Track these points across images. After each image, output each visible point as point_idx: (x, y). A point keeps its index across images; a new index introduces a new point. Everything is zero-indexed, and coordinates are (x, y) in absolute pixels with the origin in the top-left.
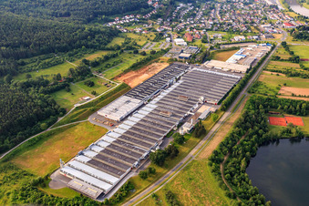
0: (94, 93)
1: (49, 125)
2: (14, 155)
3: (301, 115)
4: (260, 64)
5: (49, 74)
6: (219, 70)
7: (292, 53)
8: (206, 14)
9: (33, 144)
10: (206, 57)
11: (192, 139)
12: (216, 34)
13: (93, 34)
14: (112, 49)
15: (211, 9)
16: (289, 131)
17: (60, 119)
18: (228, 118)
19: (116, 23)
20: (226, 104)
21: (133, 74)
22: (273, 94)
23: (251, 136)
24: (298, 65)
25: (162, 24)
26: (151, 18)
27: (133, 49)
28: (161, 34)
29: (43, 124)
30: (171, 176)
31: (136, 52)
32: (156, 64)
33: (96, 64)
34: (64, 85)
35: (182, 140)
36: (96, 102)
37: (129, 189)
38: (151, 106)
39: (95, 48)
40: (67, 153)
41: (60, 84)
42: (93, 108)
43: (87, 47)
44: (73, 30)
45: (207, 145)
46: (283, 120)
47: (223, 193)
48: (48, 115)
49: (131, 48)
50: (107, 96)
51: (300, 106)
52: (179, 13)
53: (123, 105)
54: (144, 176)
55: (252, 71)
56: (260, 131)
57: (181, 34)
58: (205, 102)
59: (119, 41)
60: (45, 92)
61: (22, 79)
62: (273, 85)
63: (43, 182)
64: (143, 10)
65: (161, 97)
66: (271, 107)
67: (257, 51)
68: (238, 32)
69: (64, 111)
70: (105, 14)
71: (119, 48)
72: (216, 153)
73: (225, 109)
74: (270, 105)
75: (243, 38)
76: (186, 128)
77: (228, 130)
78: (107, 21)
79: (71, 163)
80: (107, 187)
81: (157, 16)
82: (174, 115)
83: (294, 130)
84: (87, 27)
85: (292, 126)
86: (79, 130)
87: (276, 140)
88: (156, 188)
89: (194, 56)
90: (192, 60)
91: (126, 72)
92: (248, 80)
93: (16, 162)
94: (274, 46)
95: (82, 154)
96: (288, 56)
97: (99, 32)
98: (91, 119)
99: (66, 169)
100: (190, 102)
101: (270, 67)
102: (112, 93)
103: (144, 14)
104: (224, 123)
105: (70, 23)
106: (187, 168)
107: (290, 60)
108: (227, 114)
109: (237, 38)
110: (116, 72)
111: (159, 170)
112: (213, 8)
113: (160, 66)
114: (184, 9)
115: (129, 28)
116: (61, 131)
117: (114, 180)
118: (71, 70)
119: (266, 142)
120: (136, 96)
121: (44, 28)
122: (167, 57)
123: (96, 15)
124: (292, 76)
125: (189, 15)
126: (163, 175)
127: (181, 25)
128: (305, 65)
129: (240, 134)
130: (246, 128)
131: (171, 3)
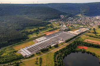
0: (37, 35)
1: (23, 41)
2: (13, 45)
3: (88, 46)
4: (83, 33)
5: (29, 30)
6: (71, 33)
7: (95, 31)
8: (76, 20)
9: (18, 44)
10: (69, 30)
11: (54, 48)
12: (75, 25)
13: (43, 23)
14: (46, 26)
15: (78, 19)
17: (27, 40)
18: (66, 44)
19: (51, 21)
20: (67, 42)
21: (49, 32)
22: (82, 40)
24: (95, 34)
25: (63, 22)
28: (61, 24)
31: (52, 28)
33: (41, 29)
34: (31, 33)
36: (37, 37)
38: (48, 40)
39: (42, 26)
42: (35, 38)
43: (41, 25)
44: (39, 22)
46: (82, 47)
48: (24, 39)
51: (88, 44)
52: (68, 20)
53: (42, 39)
55: (79, 35)
56: (73, 49)
58: (62, 40)
59: (49, 25)
60: (26, 34)
61: (23, 31)
62: (83, 38)
63: (16, 52)
65: (53, 37)
66: (80, 43)
67: (84, 30)
68: (82, 25)
69: (28, 38)
70: (49, 19)
75: (83, 26)
76: (53, 45)
78: (49, 20)
79: (24, 49)
81: (62, 20)
82: (52, 42)
84: (43, 21)
86: (30, 43)
89: (66, 30)
93: (13, 47)
94: (91, 29)
95: (27, 47)
97: (45, 23)
98: (34, 41)
99: (22, 50)
100: (58, 39)
101: (86, 34)
102: (41, 36)
103: (59, 19)
104: (64, 45)
105: (39, 20)
107: (93, 33)
112: (79, 19)
113: (56, 31)
115: (53, 22)
116: (26, 42)
118: (34, 30)
120: (46, 37)
121: (33, 21)
122: (60, 29)
123: (46, 19)
124: (91, 37)
125: (71, 20)
126: (42, 54)
127: (67, 23)
128: (97, 34)
129: (66, 48)
130: (69, 47)
131: (67, 17)
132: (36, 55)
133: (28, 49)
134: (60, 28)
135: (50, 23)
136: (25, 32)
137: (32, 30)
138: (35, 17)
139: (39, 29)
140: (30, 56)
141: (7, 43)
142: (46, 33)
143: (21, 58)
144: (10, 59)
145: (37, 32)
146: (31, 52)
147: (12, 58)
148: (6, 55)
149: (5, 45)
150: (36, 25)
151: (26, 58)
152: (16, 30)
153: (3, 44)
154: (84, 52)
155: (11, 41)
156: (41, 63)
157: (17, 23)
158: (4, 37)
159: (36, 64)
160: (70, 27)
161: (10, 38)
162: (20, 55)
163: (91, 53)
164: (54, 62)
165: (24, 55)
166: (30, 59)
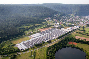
0: (32, 32)
5: (25, 27)
6: (63, 31)
7: (84, 29)
8: (68, 19)
9: (16, 39)
10: (62, 27)
11: (47, 43)
12: (68, 23)
14: (41, 24)
15: (70, 18)
16: (71, 45)
17: (23, 35)
18: (58, 41)
19: (46, 19)
20: (59, 38)
21: (43, 29)
22: (72, 37)
23: (61, 45)
24: (83, 32)
25: (56, 20)
26: (54, 19)
28: (55, 22)
29: (19, 36)
31: (46, 25)
33: (36, 26)
34: (27, 29)
35: (44, 43)
36: (32, 33)
37: (27, 50)
38: (43, 36)
40: (21, 41)
43: (36, 23)
48: (21, 34)
50: (35, 33)
51: (77, 41)
52: (61, 18)
53: (37, 35)
55: (70, 32)
56: (64, 44)
57: (59, 22)
58: (55, 37)
59: (44, 23)
61: (20, 27)
62: (73, 35)
63: (14, 45)
66: (70, 40)
67: (75, 28)
68: (74, 23)
69: (24, 34)
70: (44, 17)
72: (50, 47)
75: (74, 25)
76: (46, 41)
78: (44, 18)
79: (20, 43)
80: (23, 48)
81: (56, 18)
82: (46, 38)
85: (73, 44)
86: (26, 38)
87: (68, 47)
88: (33, 51)
89: (59, 27)
94: (80, 27)
95: (23, 42)
97: (40, 20)
98: (29, 36)
100: (52, 36)
101: (76, 31)
102: (36, 32)
103: (53, 17)
104: (56, 41)
105: (35, 18)
106: (42, 48)
107: (82, 30)
109: (72, 24)
110: (39, 28)
111: (36, 47)
113: (50, 28)
114: (63, 17)
115: (48, 20)
116: (22, 37)
118: (30, 27)
120: (40, 33)
121: (29, 19)
122: (53, 27)
123: (42, 17)
124: (80, 34)
125: (64, 19)
126: (36, 49)
127: (61, 21)
128: (85, 32)
129: (58, 44)
130: (61, 43)
131: (60, 16)
132: (31, 49)
133: (24, 44)
134: (53, 25)
135: (45, 21)
136: (22, 29)
137: (29, 27)
138: (31, 15)
139: (34, 26)
140: (26, 50)
141: (7, 38)
142: (41, 30)
143: (17, 51)
144: (8, 51)
145: (32, 28)
146: (26, 46)
147: (10, 51)
148: (6, 47)
149: (5, 39)
150: (32, 23)
151: (22, 51)
152: (15, 27)
153: (3, 38)
154: (73, 47)
155: (10, 36)
156: (35, 56)
157: (16, 20)
158: (4, 33)
159: (30, 56)
160: (63, 24)
161: (9, 33)
162: (17, 49)
163: (79, 48)
164: (46, 56)
165: (20, 49)
166: (25, 52)
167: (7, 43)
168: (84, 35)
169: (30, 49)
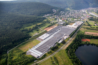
0: (38, 33)
1: (27, 40)
2: (19, 46)
3: (90, 39)
4: (80, 26)
5: (28, 28)
6: (70, 27)
7: (88, 24)
8: (68, 14)
9: (23, 44)
10: (67, 24)
11: (62, 44)
12: (70, 19)
13: (39, 19)
14: (44, 22)
16: (86, 43)
17: (30, 39)
18: (71, 39)
19: (45, 16)
20: (71, 36)
21: (48, 28)
22: (83, 33)
23: (77, 44)
24: (90, 27)
25: (56, 16)
26: (54, 15)
27: (49, 22)
28: (56, 19)
29: (26, 40)
30: (56, 53)
31: (50, 23)
32: (54, 26)
33: (39, 26)
34: (31, 31)
35: (59, 44)
36: (39, 35)
37: (45, 56)
38: (52, 36)
39: (39, 22)
40: (31, 47)
41: (30, 30)
42: (38, 36)
43: (38, 22)
44: (35, 18)
45: (65, 46)
46: (85, 40)
47: (68, 57)
48: (27, 38)
49: (48, 22)
52: (61, 14)
53: (45, 36)
54: (49, 53)
55: (78, 28)
56: (79, 43)
57: (61, 19)
58: (66, 35)
59: (45, 20)
60: (27, 32)
61: (22, 29)
62: (83, 31)
63: (25, 53)
64: (52, 13)
65: (55, 34)
67: (80, 23)
68: (75, 18)
69: (31, 37)
70: (43, 14)
71: (45, 22)
72: (67, 48)
73: (71, 37)
74: (82, 36)
75: (77, 20)
76: (60, 42)
77: (71, 42)
79: (32, 49)
80: (39, 55)
82: (58, 38)
83: (87, 43)
84: (38, 17)
85: (87, 41)
86: (34, 41)
87: (83, 45)
88: (52, 56)
90: (63, 25)
91: (47, 28)
92: (77, 30)
93: (19, 48)
94: (84, 22)
95: (34, 47)
96: (87, 24)
97: (41, 18)
98: (37, 39)
99: (30, 50)
100: (62, 35)
101: (83, 27)
102: (42, 33)
104: (70, 40)
105: (34, 16)
106: (60, 51)
107: (88, 25)
108: (71, 38)
109: (75, 20)
110: (44, 28)
111: (53, 52)
112: (70, 12)
114: (62, 13)
115: (48, 17)
116: (30, 41)
117: (41, 54)
118: (33, 27)
119: (81, 45)
120: (48, 34)
121: (28, 17)
123: (40, 14)
124: (88, 29)
125: (63, 14)
127: (61, 17)
128: (92, 27)
129: (74, 43)
130: (76, 42)
131: (59, 11)
133: (36, 49)
134: (57, 23)
138: (28, 13)
139: (37, 25)
140: (43, 56)
141: (12, 45)
143: (34, 60)
144: (23, 62)
146: (41, 52)
147: (25, 61)
148: (17, 58)
151: (40, 59)
152: (15, 30)
153: (8, 46)
156: (57, 62)
157: (13, 21)
158: (7, 39)
161: (13, 39)
162: (32, 57)
165: (36, 56)
166: (44, 60)
167: (15, 51)
168: (92, 30)
169: (47, 54)
